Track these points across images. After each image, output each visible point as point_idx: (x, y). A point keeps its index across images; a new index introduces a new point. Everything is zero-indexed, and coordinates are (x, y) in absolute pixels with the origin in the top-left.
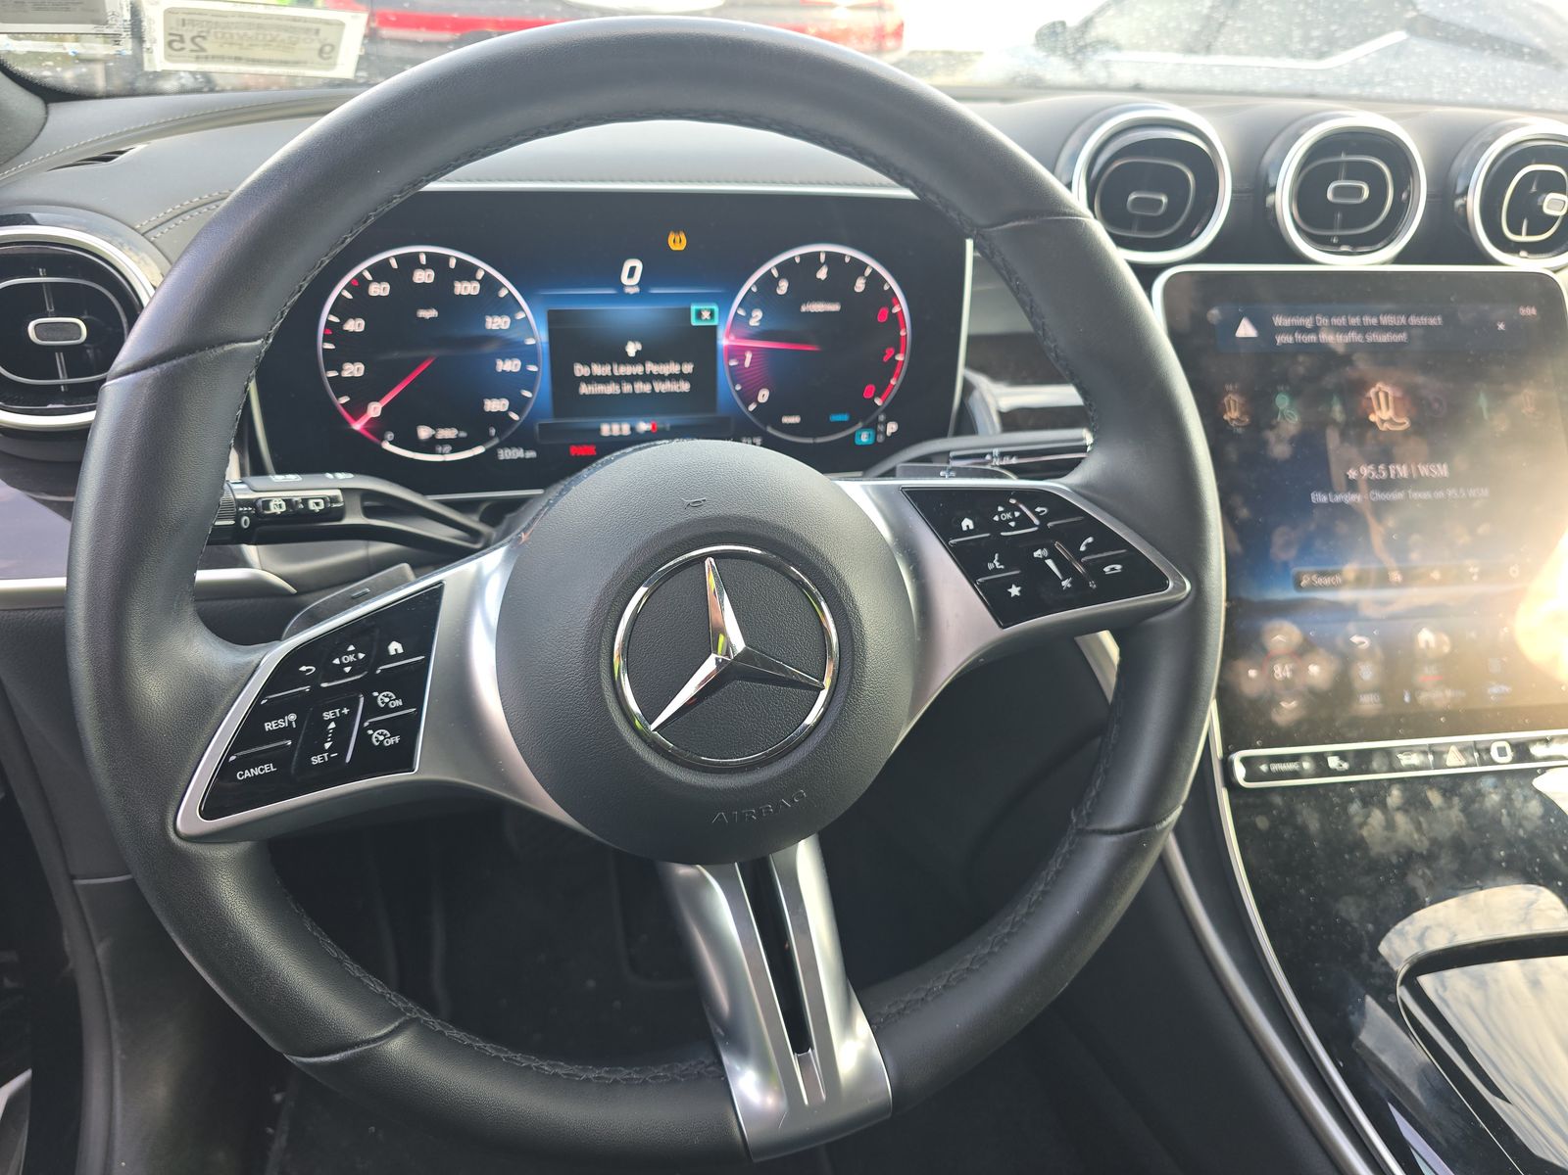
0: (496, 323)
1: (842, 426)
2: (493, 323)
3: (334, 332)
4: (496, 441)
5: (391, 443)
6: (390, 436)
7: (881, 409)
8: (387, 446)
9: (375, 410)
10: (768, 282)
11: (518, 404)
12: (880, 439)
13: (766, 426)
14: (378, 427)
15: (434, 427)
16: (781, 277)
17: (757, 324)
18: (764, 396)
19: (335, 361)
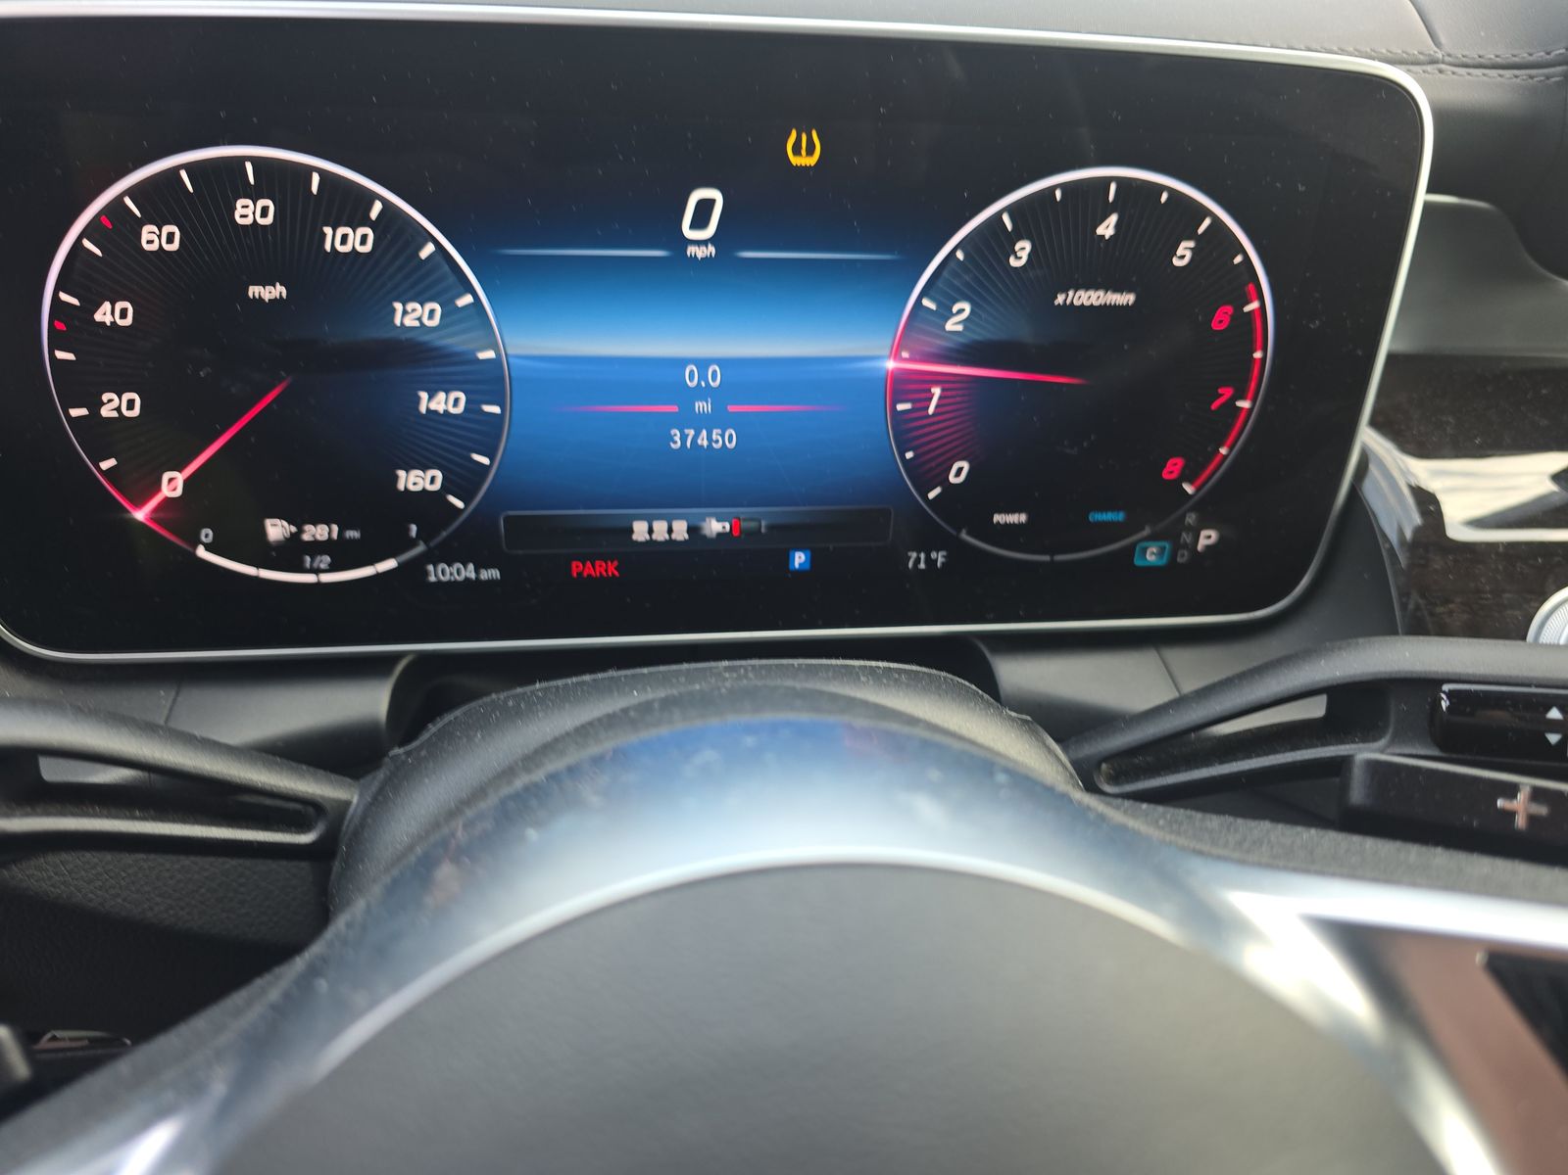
0: (414, 315)
1: (1111, 532)
2: (405, 313)
3: (73, 325)
4: (421, 548)
5: (209, 548)
6: (207, 534)
7: (1191, 503)
8: (201, 552)
9: (173, 484)
10: (993, 242)
11: (462, 479)
12: (1183, 558)
13: (959, 531)
14: (180, 515)
15: (298, 520)
16: (1018, 235)
17: (960, 328)
18: (959, 472)
19: (83, 386)
